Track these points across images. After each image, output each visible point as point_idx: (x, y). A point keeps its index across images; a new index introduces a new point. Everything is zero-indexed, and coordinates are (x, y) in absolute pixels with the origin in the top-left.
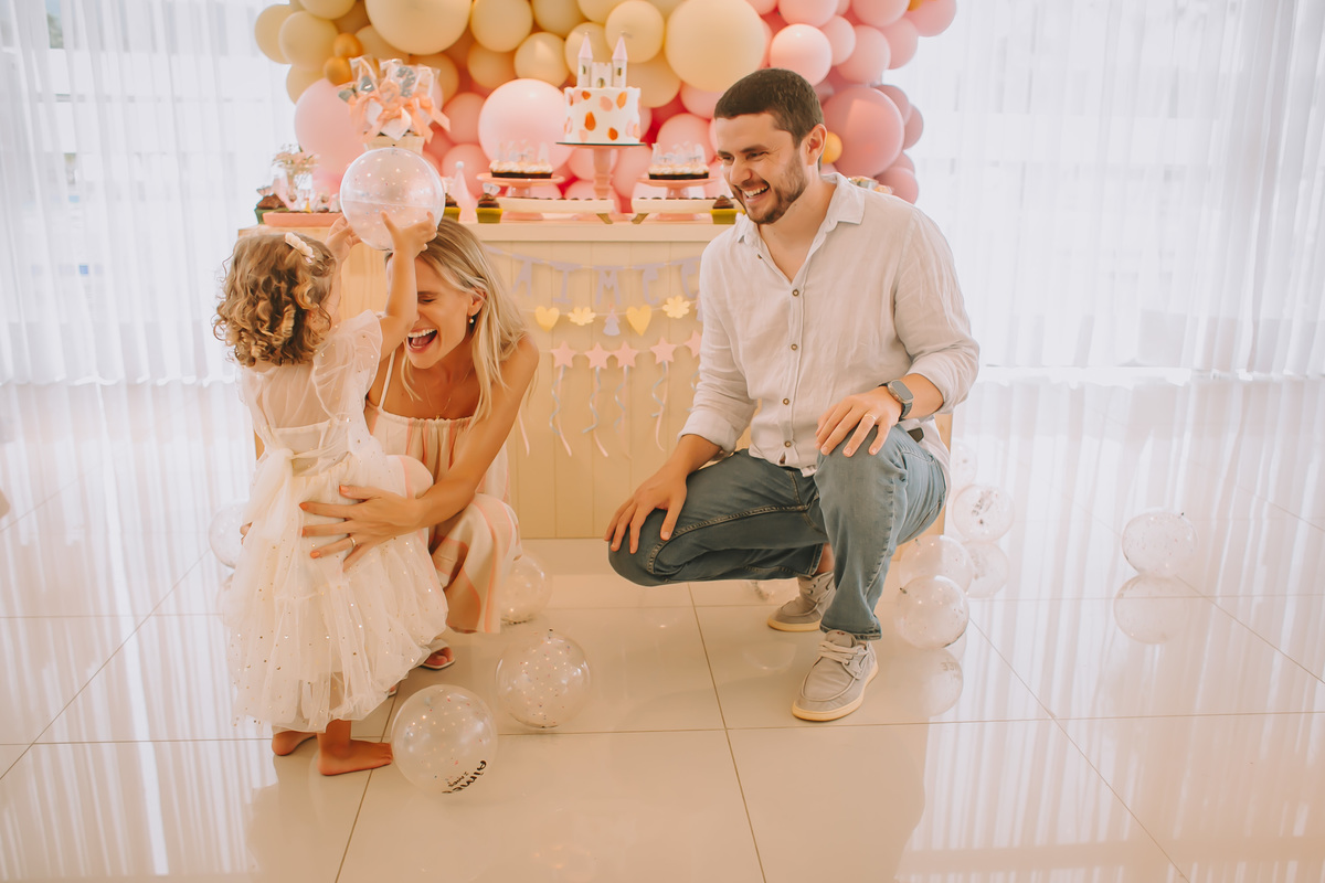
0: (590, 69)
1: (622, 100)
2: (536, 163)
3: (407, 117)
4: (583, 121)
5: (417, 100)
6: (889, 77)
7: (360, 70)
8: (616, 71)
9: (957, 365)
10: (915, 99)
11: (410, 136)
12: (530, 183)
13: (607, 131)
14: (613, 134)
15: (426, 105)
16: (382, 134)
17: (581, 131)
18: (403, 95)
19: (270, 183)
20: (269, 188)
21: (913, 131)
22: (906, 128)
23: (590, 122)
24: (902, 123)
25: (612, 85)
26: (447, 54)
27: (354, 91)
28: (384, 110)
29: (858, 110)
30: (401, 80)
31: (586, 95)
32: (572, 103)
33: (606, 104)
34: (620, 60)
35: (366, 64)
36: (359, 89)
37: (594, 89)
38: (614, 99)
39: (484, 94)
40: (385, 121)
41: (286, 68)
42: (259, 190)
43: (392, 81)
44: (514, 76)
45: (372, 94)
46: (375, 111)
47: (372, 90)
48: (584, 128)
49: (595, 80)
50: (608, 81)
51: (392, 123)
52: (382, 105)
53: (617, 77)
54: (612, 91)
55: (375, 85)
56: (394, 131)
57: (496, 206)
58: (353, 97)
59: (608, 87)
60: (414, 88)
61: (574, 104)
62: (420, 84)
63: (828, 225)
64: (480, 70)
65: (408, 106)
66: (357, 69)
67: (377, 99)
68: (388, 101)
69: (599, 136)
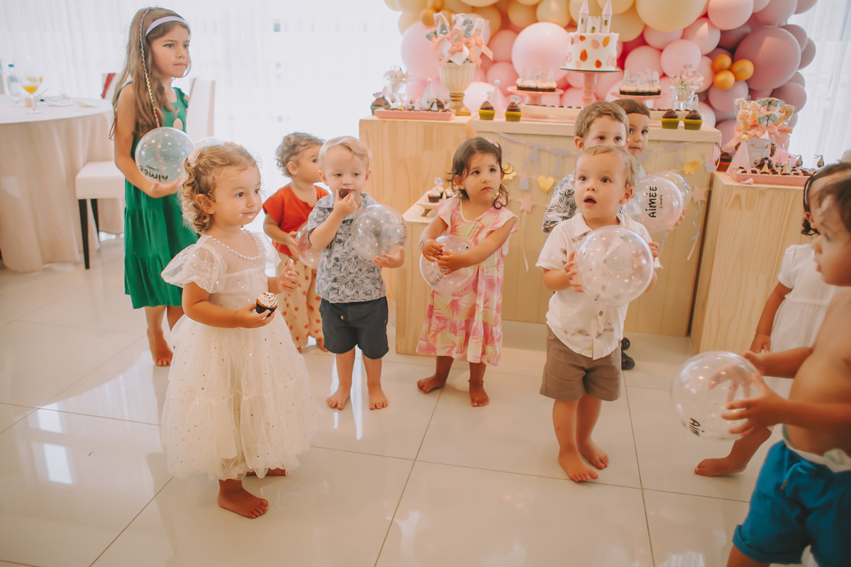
0: (587, 20)
1: (606, 42)
2: (546, 82)
3: (466, 51)
4: (579, 55)
5: (474, 40)
6: (793, 20)
7: (440, 21)
8: (604, 21)
10: (811, 35)
11: (468, 63)
12: (541, 95)
13: (595, 62)
14: (598, 64)
15: (478, 43)
16: (450, 61)
17: (577, 62)
18: (465, 37)
19: (381, 90)
20: (380, 93)
21: (808, 54)
22: (803, 54)
23: (584, 56)
24: (800, 51)
25: (600, 32)
27: (435, 33)
28: (453, 46)
29: (768, 44)
30: (465, 27)
31: (582, 38)
32: (572, 43)
33: (595, 44)
34: (607, 15)
35: (444, 17)
36: (438, 33)
37: (588, 34)
38: (601, 42)
39: (517, 31)
40: (452, 53)
42: (374, 95)
43: (459, 28)
44: (536, 21)
45: (446, 36)
46: (448, 46)
47: (446, 33)
48: (579, 60)
49: (589, 28)
50: (597, 29)
51: (458, 54)
52: (452, 43)
53: (603, 26)
54: (599, 35)
55: (448, 30)
56: (458, 60)
57: (518, 110)
58: (434, 37)
59: (597, 33)
60: (473, 32)
61: (574, 44)
62: (476, 30)
64: (516, 17)
65: (468, 44)
66: (438, 20)
67: (448, 39)
68: (456, 41)
69: (589, 65)
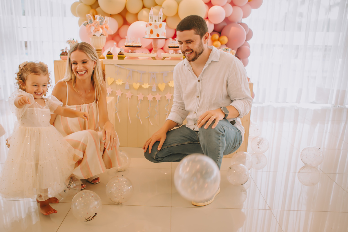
0: (152, 17)
1: (160, 26)
2: (137, 43)
3: (101, 30)
4: (150, 32)
5: (104, 26)
6: (244, 21)
7: (89, 18)
8: (159, 18)
9: (244, 104)
10: (251, 26)
11: (102, 35)
12: (135, 49)
13: (156, 34)
14: (158, 35)
15: (107, 27)
16: (94, 35)
17: (149, 34)
18: (100, 24)
20: (64, 49)
21: (249, 35)
22: (247, 35)
23: (152, 32)
24: (246, 34)
25: (158, 22)
26: (120, 14)
27: (88, 23)
28: (95, 29)
29: (233, 30)
30: (100, 20)
31: (150, 24)
32: (147, 27)
33: (156, 27)
34: (161, 15)
35: (91, 16)
36: (89, 23)
37: (153, 23)
38: (158, 26)
39: (129, 24)
40: (95, 32)
41: (78, 18)
42: (61, 50)
43: (97, 20)
44: (137, 20)
45: (92, 24)
46: (93, 28)
47: (92, 23)
48: (150, 34)
49: (154, 20)
50: (157, 21)
51: (97, 32)
52: (95, 27)
53: (160, 19)
54: (158, 23)
55: (93, 22)
56: (98, 34)
57: (123, 55)
58: (87, 25)
59: (157, 22)
60: (104, 23)
61: (148, 27)
62: (105, 21)
63: (209, 62)
64: (129, 19)
65: (102, 28)
66: (88, 17)
67: (93, 25)
68: (96, 26)
69: (154, 36)
